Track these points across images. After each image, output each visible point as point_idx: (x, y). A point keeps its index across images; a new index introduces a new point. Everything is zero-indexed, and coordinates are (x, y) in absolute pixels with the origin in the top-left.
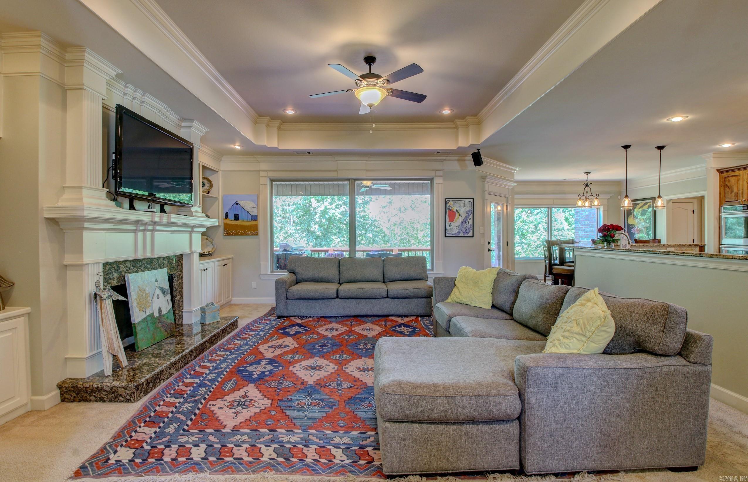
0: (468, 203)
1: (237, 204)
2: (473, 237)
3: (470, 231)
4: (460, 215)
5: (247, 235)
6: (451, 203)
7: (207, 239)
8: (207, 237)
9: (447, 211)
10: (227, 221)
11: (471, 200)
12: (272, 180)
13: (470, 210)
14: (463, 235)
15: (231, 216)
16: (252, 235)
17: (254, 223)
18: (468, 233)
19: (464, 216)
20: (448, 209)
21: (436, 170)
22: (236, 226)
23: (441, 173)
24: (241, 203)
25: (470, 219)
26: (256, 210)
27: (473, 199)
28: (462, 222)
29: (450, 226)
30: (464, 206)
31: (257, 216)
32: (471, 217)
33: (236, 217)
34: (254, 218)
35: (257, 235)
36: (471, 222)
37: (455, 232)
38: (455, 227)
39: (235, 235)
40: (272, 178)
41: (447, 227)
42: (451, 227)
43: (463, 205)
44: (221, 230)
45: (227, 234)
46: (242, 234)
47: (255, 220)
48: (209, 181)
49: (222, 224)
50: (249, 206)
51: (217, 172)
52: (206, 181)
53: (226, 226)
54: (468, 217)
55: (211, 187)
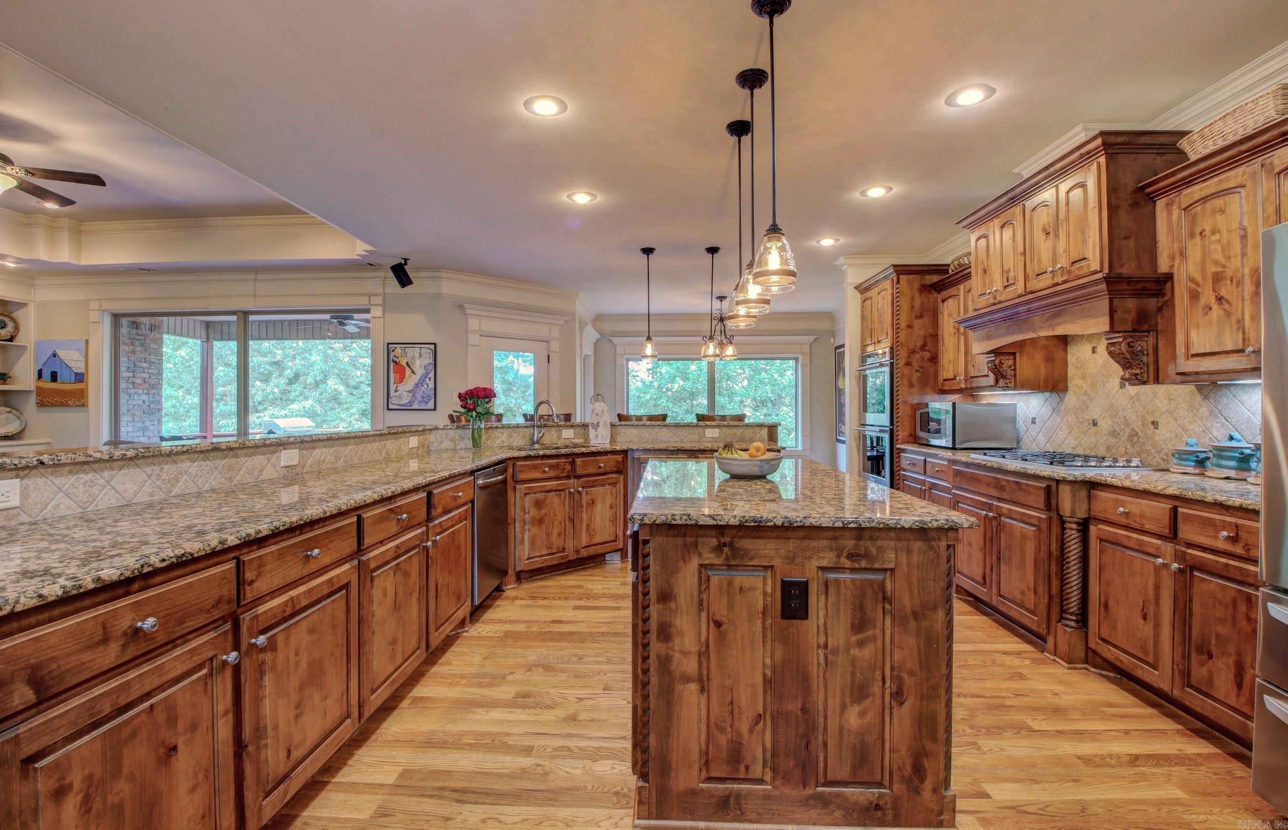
0: (427, 352)
1: (55, 355)
2: (435, 409)
3: (429, 400)
4: (413, 372)
5: (68, 405)
6: (398, 351)
7: (9, 412)
8: (9, 409)
9: (392, 365)
10: (42, 384)
11: (432, 347)
12: (116, 316)
13: (429, 364)
14: (417, 407)
15: (47, 375)
16: (76, 406)
17: (79, 386)
18: (426, 403)
19: (420, 372)
20: (393, 361)
21: (370, 296)
22: (54, 390)
23: (381, 301)
24: (61, 354)
25: (430, 379)
26: (82, 365)
27: (435, 344)
28: (417, 385)
29: (396, 391)
30: (420, 356)
31: (82, 374)
32: (432, 375)
33: (54, 377)
34: (80, 378)
35: (83, 405)
36: (431, 385)
37: (404, 401)
38: (405, 393)
39: (53, 405)
41: (392, 393)
42: (397, 393)
43: (417, 355)
44: (33, 399)
45: (41, 404)
46: (62, 405)
47: (82, 381)
48: (13, 320)
49: (33, 388)
50: (73, 359)
51: (26, 305)
52: (7, 320)
53: (40, 391)
54: (425, 376)
55: (17, 328)
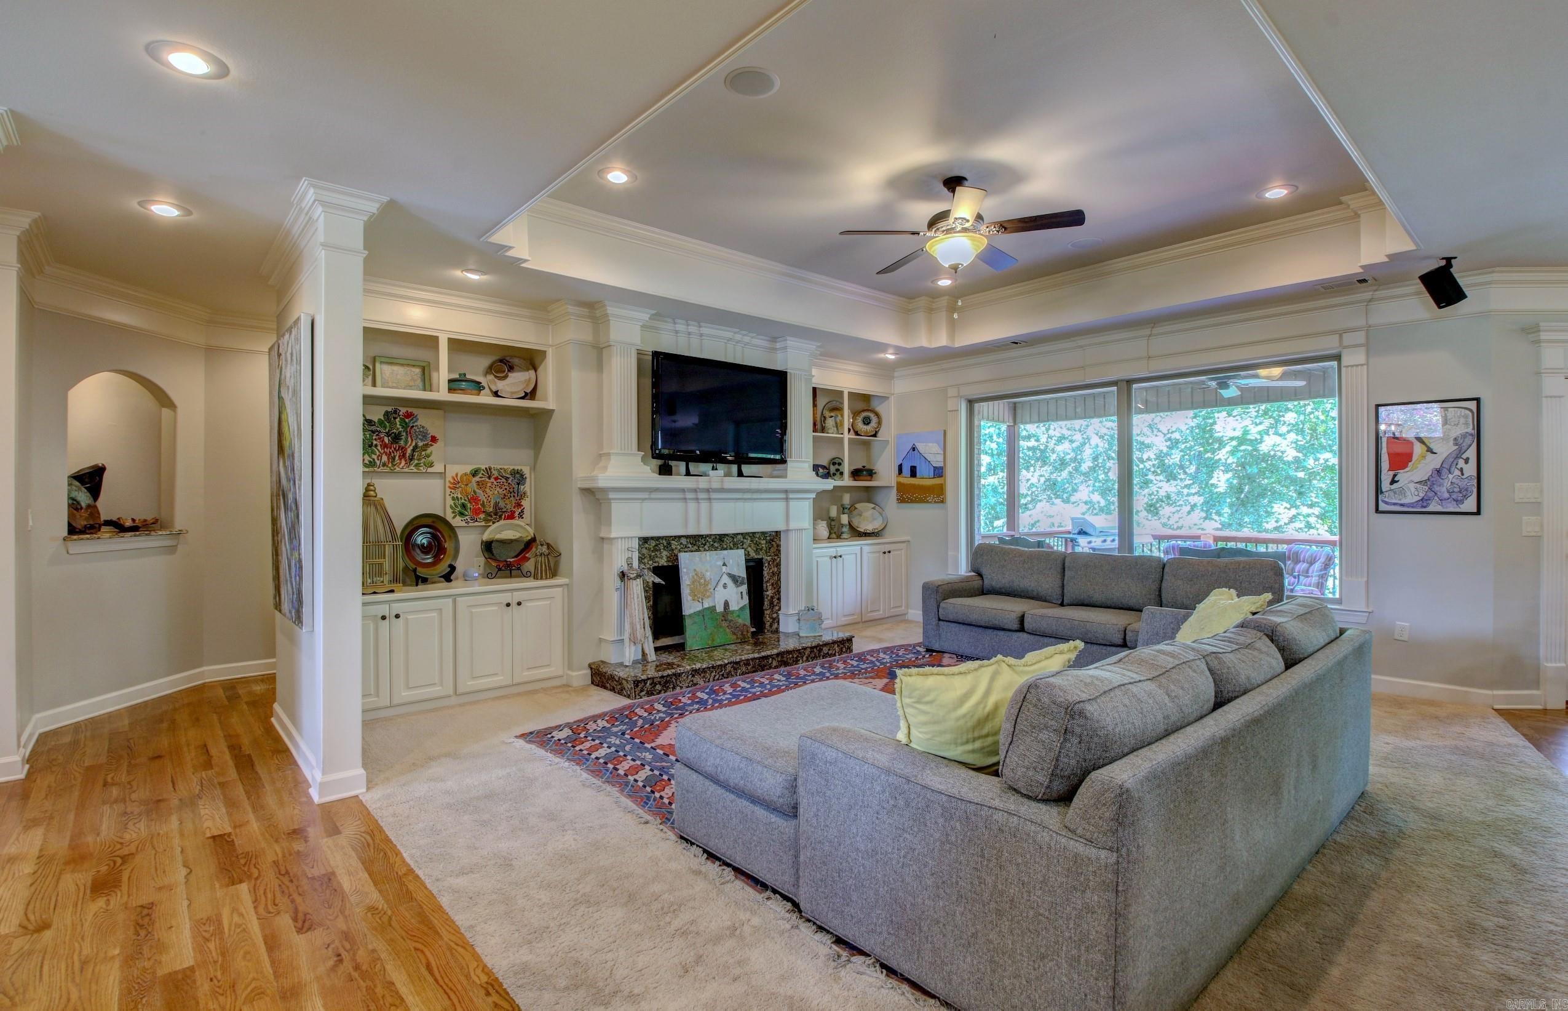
0: (1460, 414)
1: (914, 449)
2: (1478, 513)
3: (1465, 497)
4: (1429, 450)
5: (928, 502)
7: (874, 508)
8: (873, 506)
9: (1384, 439)
10: (902, 480)
11: (1473, 405)
12: (971, 402)
13: (1464, 436)
14: (1439, 509)
15: (906, 471)
16: (935, 502)
17: (938, 481)
18: (1461, 502)
19: (1444, 451)
20: (1386, 433)
21: (1342, 332)
22: (913, 486)
23: (1360, 337)
24: (921, 447)
25: (1467, 461)
26: (940, 458)
27: (1478, 400)
28: (1438, 471)
29: (1393, 482)
30: (1446, 422)
31: (941, 468)
32: (1471, 453)
33: (913, 472)
34: (939, 472)
35: (942, 502)
36: (1470, 470)
37: (1411, 498)
38: (1412, 486)
39: (912, 502)
40: (970, 397)
41: (1385, 485)
42: (1395, 486)
43: (1439, 420)
44: (893, 494)
45: (901, 500)
46: (921, 501)
47: (941, 476)
48: (877, 415)
49: (894, 484)
50: (931, 451)
51: (887, 398)
52: (872, 415)
53: (901, 487)
54: (1459, 454)
55: (879, 423)
